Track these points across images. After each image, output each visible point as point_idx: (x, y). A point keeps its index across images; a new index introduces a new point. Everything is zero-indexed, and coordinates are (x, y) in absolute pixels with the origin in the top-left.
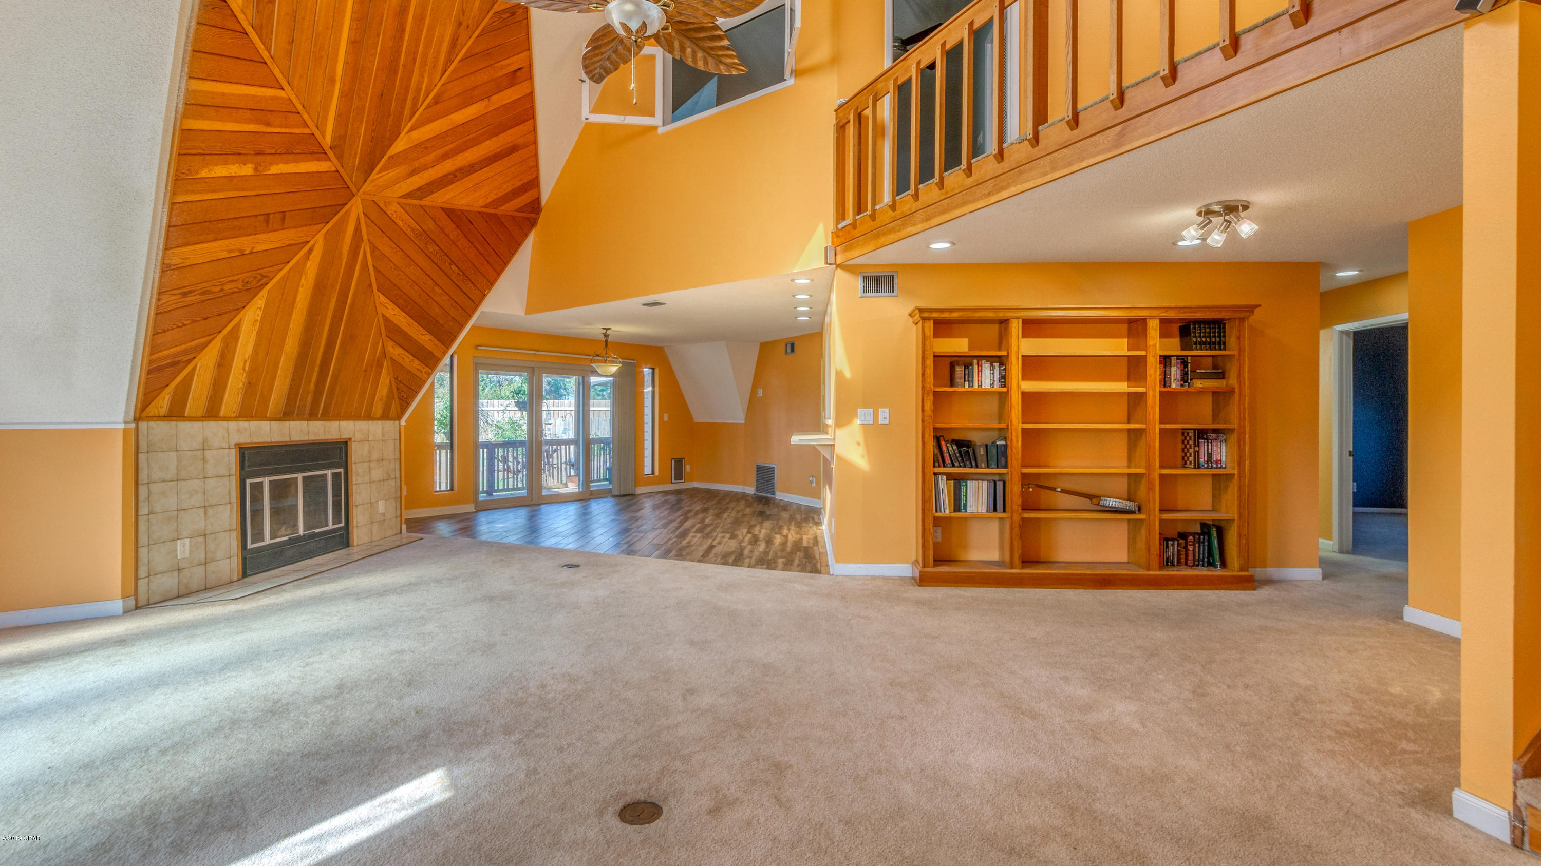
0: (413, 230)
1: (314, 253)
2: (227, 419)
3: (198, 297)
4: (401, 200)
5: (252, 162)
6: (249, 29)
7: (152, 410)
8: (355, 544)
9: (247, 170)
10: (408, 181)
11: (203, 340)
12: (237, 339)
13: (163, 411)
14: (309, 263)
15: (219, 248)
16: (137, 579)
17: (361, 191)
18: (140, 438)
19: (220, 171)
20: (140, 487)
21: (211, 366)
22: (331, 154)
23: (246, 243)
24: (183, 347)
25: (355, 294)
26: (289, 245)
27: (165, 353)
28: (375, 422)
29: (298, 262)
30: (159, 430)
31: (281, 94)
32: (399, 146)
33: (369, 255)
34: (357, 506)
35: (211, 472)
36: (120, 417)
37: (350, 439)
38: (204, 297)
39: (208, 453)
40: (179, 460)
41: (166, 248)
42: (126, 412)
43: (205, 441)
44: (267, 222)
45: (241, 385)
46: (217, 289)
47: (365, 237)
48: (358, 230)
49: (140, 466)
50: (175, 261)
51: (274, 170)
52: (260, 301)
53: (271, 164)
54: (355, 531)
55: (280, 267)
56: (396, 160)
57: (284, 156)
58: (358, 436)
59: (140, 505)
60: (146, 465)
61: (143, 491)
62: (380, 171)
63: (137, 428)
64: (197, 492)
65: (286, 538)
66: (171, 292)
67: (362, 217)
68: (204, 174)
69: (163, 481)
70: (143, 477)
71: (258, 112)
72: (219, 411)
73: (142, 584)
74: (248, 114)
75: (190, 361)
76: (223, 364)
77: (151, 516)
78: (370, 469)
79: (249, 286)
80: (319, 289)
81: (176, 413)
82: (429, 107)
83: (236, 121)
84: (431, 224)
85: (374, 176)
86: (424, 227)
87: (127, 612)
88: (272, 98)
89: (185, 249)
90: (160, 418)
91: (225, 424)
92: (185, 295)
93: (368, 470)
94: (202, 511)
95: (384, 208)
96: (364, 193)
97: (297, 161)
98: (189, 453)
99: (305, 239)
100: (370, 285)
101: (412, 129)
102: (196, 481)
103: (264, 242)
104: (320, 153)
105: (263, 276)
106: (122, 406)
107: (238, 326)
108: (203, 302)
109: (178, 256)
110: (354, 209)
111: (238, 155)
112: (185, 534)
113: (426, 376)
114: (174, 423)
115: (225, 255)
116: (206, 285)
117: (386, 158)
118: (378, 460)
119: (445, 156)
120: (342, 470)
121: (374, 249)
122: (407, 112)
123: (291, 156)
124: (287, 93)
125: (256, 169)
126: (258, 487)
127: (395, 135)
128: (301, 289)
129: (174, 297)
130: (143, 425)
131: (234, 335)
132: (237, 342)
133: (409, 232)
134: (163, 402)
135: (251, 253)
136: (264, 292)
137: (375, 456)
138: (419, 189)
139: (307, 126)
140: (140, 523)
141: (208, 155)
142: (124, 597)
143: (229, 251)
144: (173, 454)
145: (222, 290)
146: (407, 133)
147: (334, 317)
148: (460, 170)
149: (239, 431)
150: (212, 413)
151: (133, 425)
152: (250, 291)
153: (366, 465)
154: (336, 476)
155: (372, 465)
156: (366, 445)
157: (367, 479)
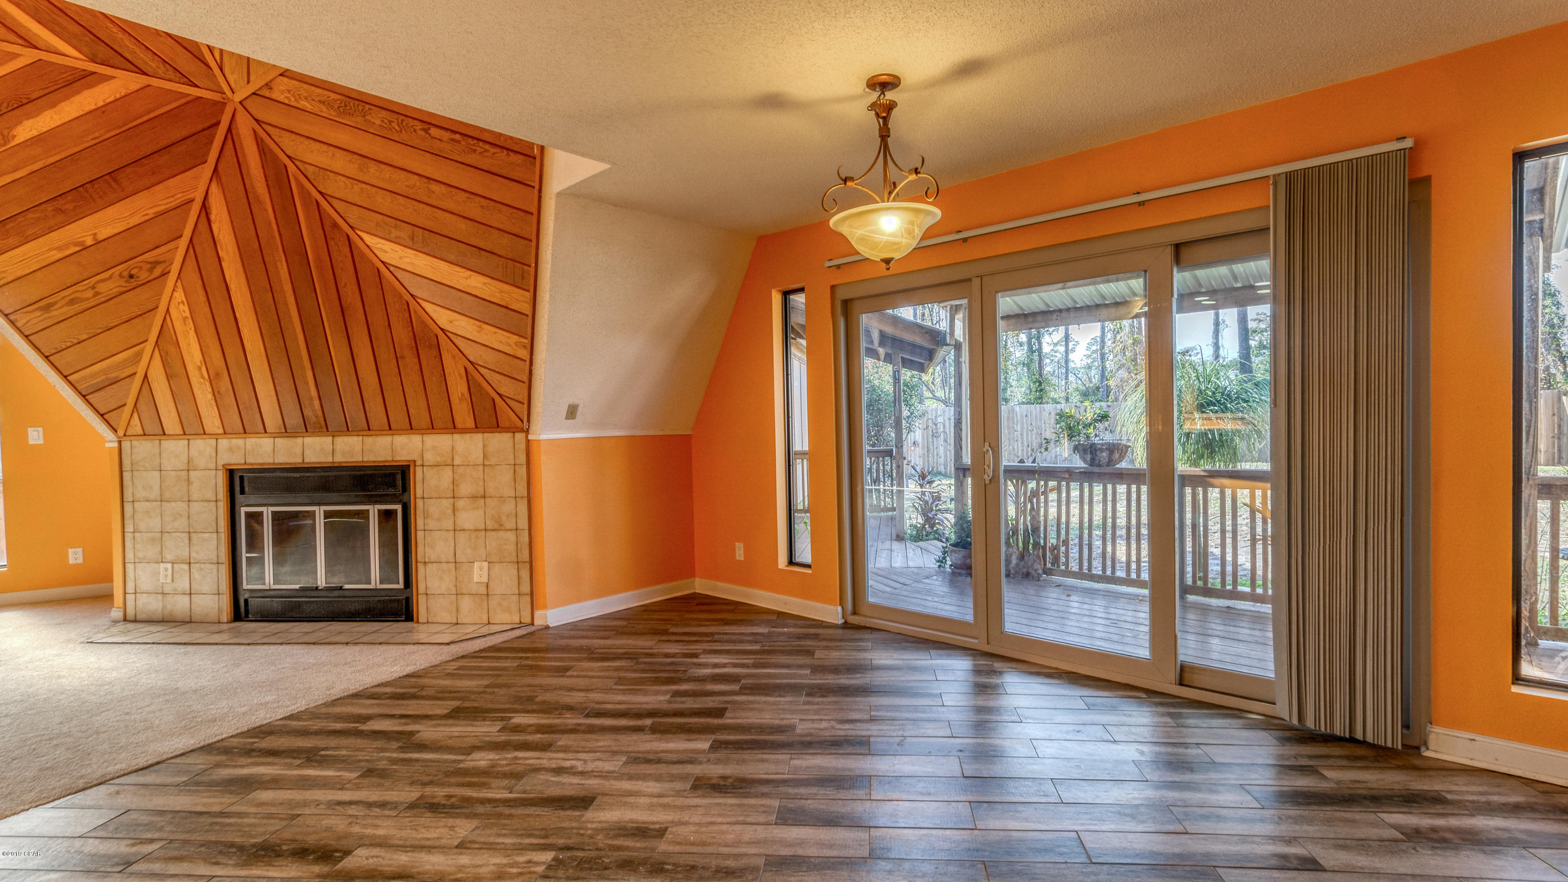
3: (66, 309)
8: (422, 620)
18: (123, 456)
20: (125, 504)
30: (143, 449)
34: (425, 563)
35: (195, 496)
37: (414, 461)
38: (79, 307)
39: (193, 474)
40: (162, 480)
43: (190, 461)
49: (125, 483)
51: (21, 134)
58: (429, 457)
59: (126, 522)
60: (130, 483)
61: (128, 508)
63: (121, 447)
64: (181, 515)
65: (297, 587)
66: (25, 310)
69: (147, 501)
70: (128, 496)
72: (205, 427)
73: (130, 598)
77: (137, 535)
78: (454, 510)
90: (143, 437)
91: (212, 441)
93: (450, 511)
94: (186, 536)
98: (174, 473)
102: (179, 503)
105: (153, 263)
112: (169, 557)
114: (156, 442)
115: (60, 254)
116: (67, 293)
118: (474, 497)
126: (254, 518)
129: (33, 315)
130: (127, 444)
135: (100, 241)
137: (465, 489)
140: (126, 539)
143: (59, 249)
144: (157, 474)
145: (98, 293)
149: (230, 449)
151: (117, 444)
153: (447, 503)
154: (387, 516)
155: (460, 503)
156: (448, 472)
157: (449, 524)
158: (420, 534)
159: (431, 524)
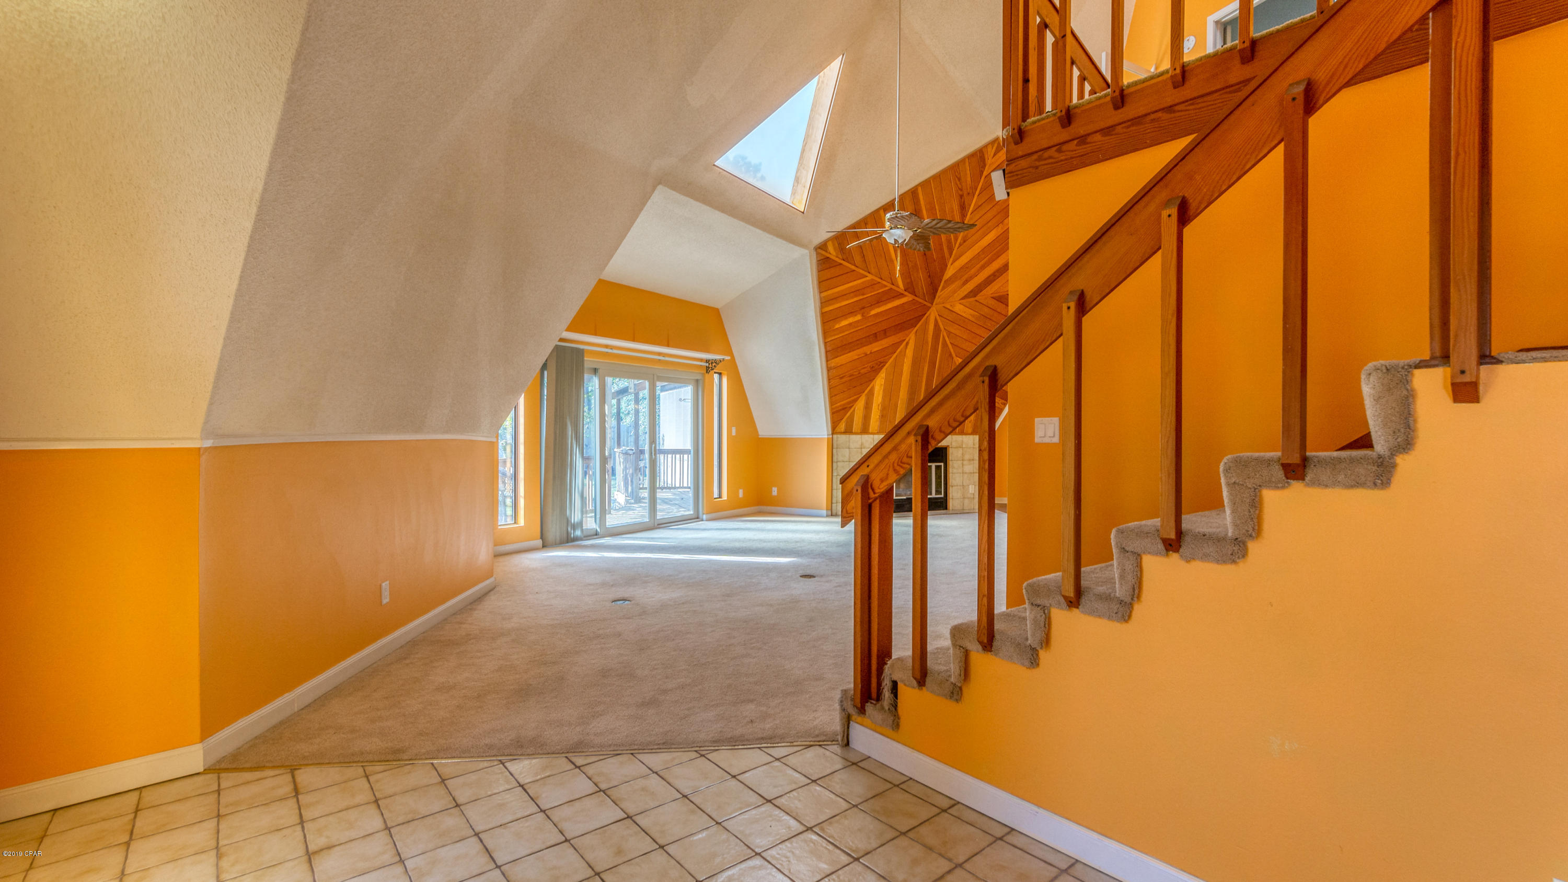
0: (973, 316)
1: (910, 344)
2: (873, 434)
3: (848, 378)
4: (960, 301)
5: (859, 314)
6: (842, 262)
7: (838, 429)
8: (951, 508)
9: (859, 317)
10: (962, 289)
11: (855, 397)
12: (873, 395)
13: (843, 430)
14: (907, 351)
15: (853, 355)
16: (832, 503)
17: (934, 304)
18: (833, 442)
19: (845, 323)
21: (862, 408)
22: (906, 293)
23: (867, 349)
24: (847, 401)
25: (940, 361)
26: (893, 344)
27: (839, 404)
28: (968, 436)
29: (901, 351)
30: (842, 439)
31: (867, 278)
32: (950, 272)
33: (947, 339)
34: (953, 485)
36: (826, 433)
37: (948, 446)
38: (851, 378)
40: (850, 453)
41: (827, 361)
42: (828, 431)
43: (862, 444)
44: (876, 337)
45: (878, 417)
46: (857, 373)
47: (942, 327)
48: (936, 324)
49: (834, 453)
50: (833, 365)
51: (873, 312)
52: (882, 374)
53: (870, 311)
54: (951, 501)
55: (890, 356)
56: (950, 281)
57: (876, 305)
58: (954, 444)
59: (833, 471)
60: (836, 452)
61: (835, 465)
62: (942, 290)
63: (832, 438)
65: (905, 498)
66: (835, 378)
67: (938, 318)
68: (837, 326)
69: (843, 461)
70: (835, 459)
71: (857, 291)
72: (869, 430)
73: (835, 505)
74: (852, 294)
75: (851, 407)
76: (868, 407)
77: (838, 476)
78: (963, 465)
79: (874, 369)
80: (916, 364)
81: (848, 431)
82: (960, 245)
83: (847, 299)
84: (986, 310)
85: (938, 294)
86: (982, 313)
87: (827, 516)
88: (862, 283)
89: (836, 359)
90: (841, 433)
91: (872, 436)
92: (841, 378)
93: (961, 466)
95: (951, 308)
96: (936, 304)
97: (886, 304)
98: (855, 450)
99: (902, 339)
100: (951, 355)
101: (954, 261)
103: (876, 347)
104: (900, 295)
105: (881, 363)
106: (825, 429)
107: (873, 388)
108: (851, 380)
109: (834, 363)
110: (932, 313)
111: (852, 313)
113: (1003, 406)
114: (848, 436)
115: (857, 357)
116: (851, 372)
117: (943, 282)
118: (970, 460)
119: (983, 267)
120: (942, 464)
121: (949, 333)
122: (947, 255)
123: (881, 303)
124: (870, 277)
125: (863, 316)
127: (944, 267)
128: (905, 365)
130: (835, 436)
131: (871, 393)
132: (873, 396)
133: (970, 318)
134: (842, 426)
135: (871, 353)
136: (884, 370)
138: (971, 292)
139: (886, 286)
141: (837, 319)
142: (827, 510)
143: (859, 355)
144: (847, 450)
145: (859, 373)
146: (952, 264)
147: (928, 376)
148: (998, 271)
150: (865, 431)
151: (831, 436)
152: (875, 370)
153: (960, 462)
154: (938, 468)
155: (965, 462)
156: (961, 449)
157: (960, 471)
158: (951, 475)
159: (955, 471)
